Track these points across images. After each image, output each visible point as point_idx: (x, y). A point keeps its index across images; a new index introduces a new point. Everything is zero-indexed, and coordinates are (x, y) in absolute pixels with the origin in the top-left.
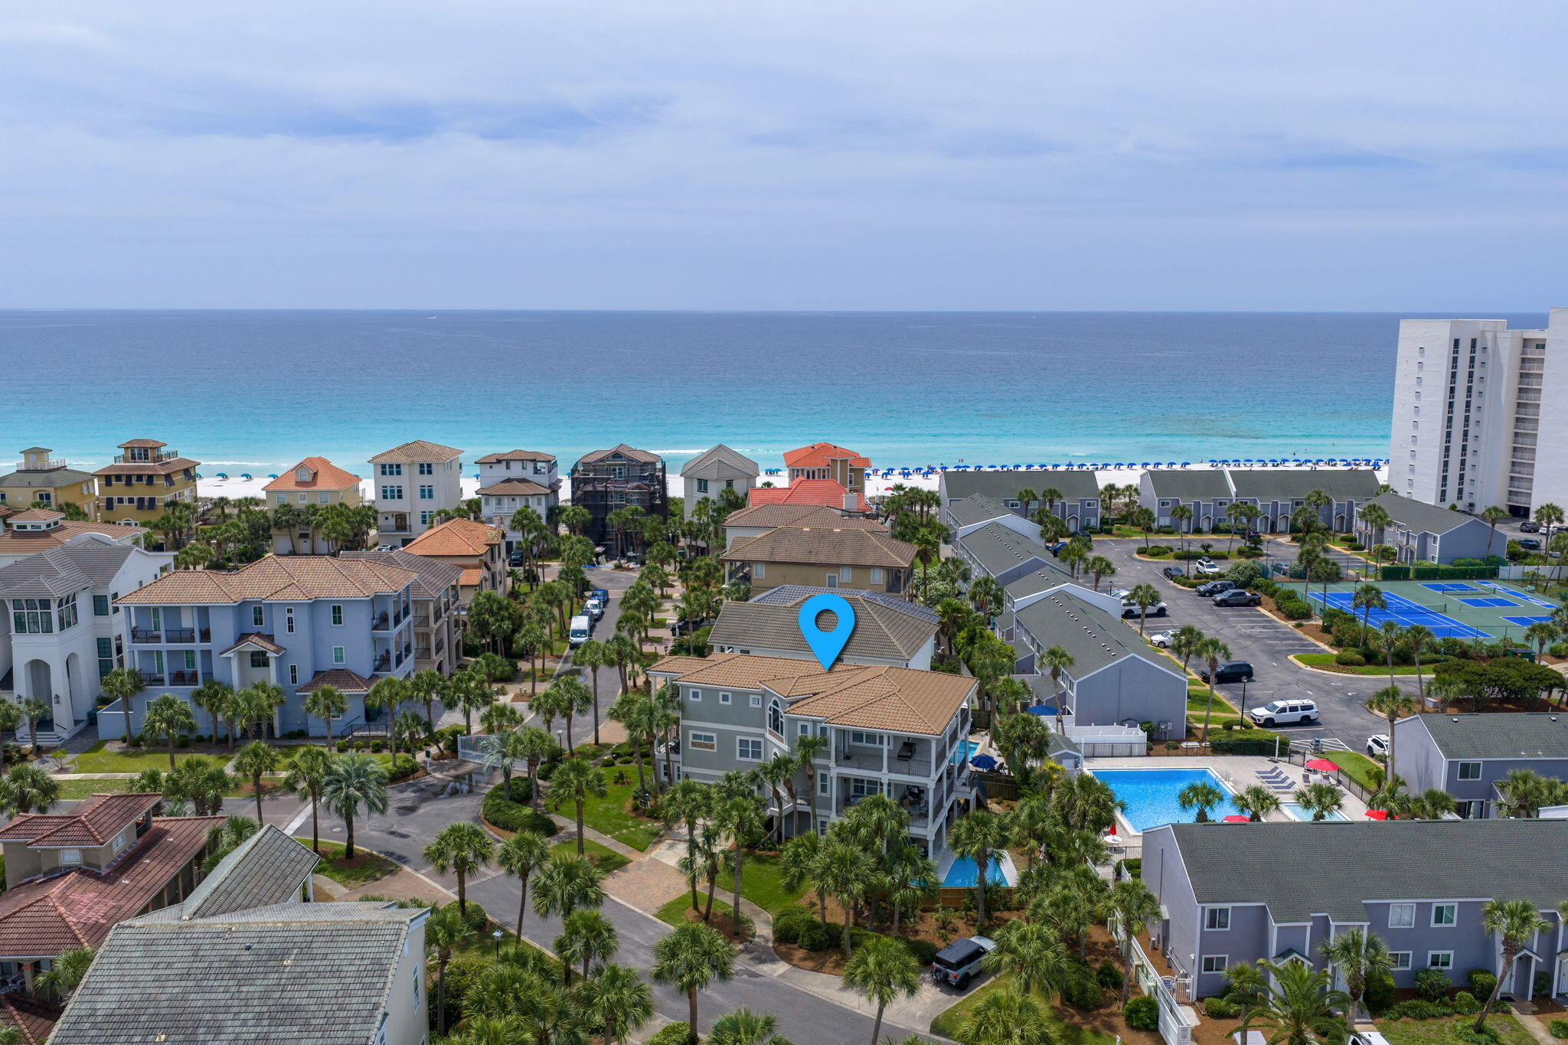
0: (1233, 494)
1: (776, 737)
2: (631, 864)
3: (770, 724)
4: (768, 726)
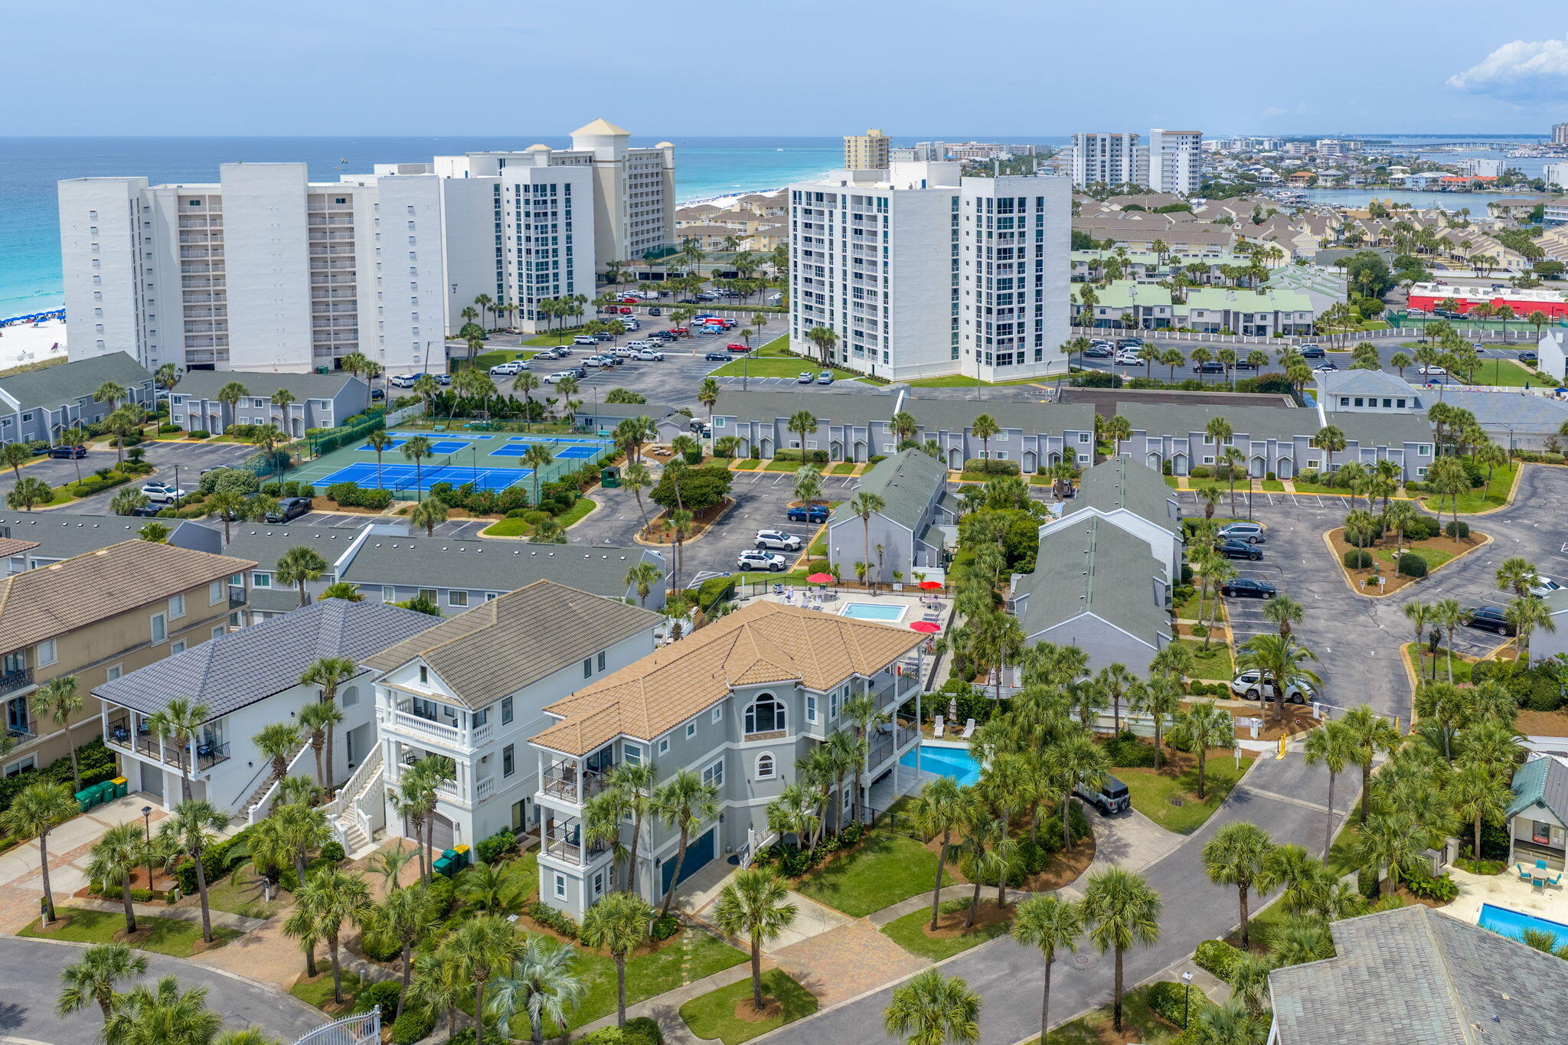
0: (16, 409)
1: (765, 737)
2: (786, 970)
3: (749, 729)
4: (744, 733)
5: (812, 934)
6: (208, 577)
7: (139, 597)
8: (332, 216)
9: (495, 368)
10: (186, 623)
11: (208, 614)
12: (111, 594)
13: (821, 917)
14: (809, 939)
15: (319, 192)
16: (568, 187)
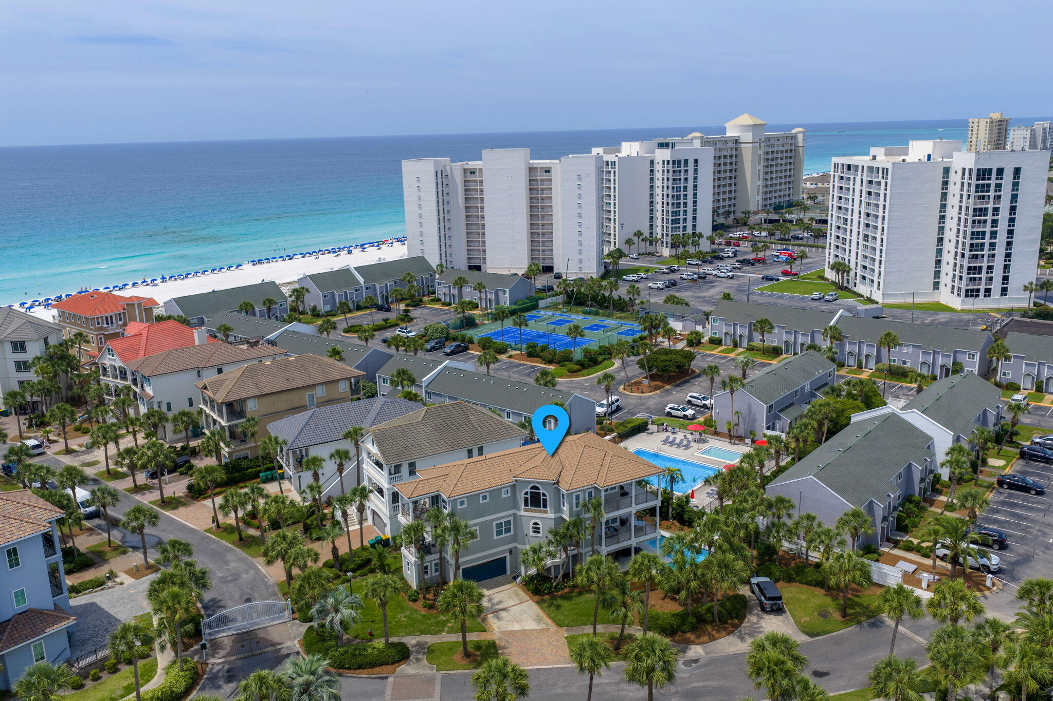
0: (362, 283)
1: (536, 511)
2: (497, 642)
3: (526, 504)
4: (523, 506)
5: (527, 628)
6: (338, 377)
7: (300, 383)
8: (542, 181)
9: (625, 277)
10: (326, 399)
11: (336, 396)
12: (287, 380)
13: (539, 620)
14: (524, 630)
15: (535, 166)
16: (696, 161)
